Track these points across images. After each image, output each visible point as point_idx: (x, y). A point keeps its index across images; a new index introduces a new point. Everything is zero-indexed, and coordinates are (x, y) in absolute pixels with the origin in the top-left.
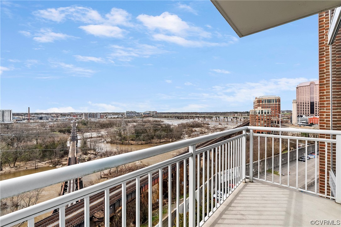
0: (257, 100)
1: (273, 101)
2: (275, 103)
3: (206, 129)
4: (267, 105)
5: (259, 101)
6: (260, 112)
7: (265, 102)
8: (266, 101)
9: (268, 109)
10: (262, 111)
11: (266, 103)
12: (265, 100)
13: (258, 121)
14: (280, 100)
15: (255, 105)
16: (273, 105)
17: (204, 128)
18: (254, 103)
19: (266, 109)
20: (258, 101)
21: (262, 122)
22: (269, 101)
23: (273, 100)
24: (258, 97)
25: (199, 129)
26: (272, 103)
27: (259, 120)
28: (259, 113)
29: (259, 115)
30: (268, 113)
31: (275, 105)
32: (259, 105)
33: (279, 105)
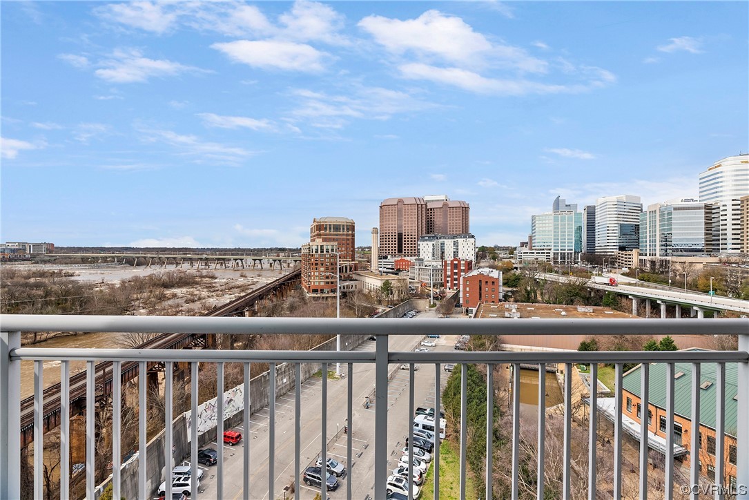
0: (315, 224)
1: (343, 229)
2: (345, 232)
3: (205, 290)
4: (333, 235)
5: (320, 227)
6: (317, 249)
7: (330, 228)
8: (332, 227)
9: (332, 243)
10: (321, 246)
11: (332, 232)
12: (330, 225)
13: (314, 267)
14: (354, 226)
15: (313, 234)
16: (343, 235)
17: (199, 288)
18: (312, 229)
19: (328, 243)
20: (317, 226)
21: (322, 269)
22: (337, 228)
23: (343, 225)
24: (318, 219)
25: (184, 290)
26: (341, 232)
27: (316, 264)
28: (317, 252)
29: (317, 255)
30: (332, 250)
31: (347, 235)
32: (319, 236)
33: (353, 235)
